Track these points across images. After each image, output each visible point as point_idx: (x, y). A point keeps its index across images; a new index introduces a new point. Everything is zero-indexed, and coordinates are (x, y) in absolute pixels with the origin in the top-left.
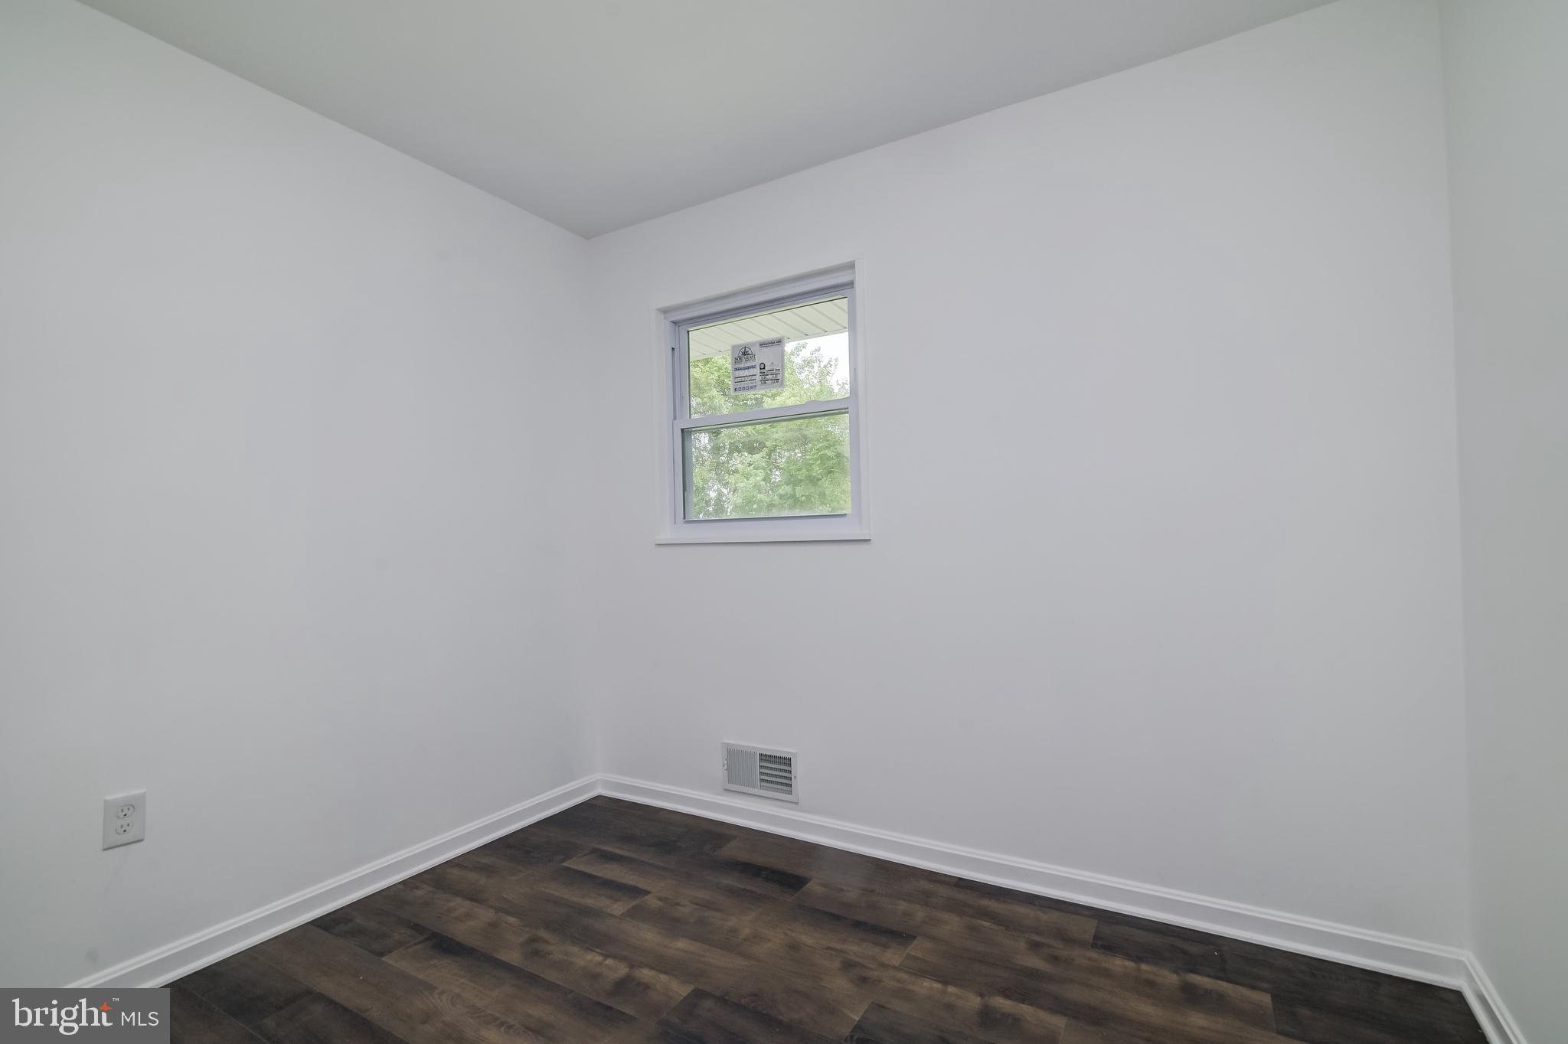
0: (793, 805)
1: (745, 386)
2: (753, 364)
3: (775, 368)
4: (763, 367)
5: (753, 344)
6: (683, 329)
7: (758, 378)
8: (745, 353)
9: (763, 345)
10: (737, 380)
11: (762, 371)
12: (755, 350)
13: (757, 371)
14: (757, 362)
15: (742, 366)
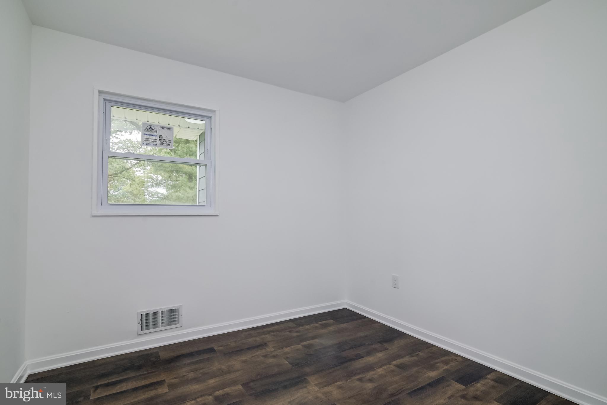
0: (181, 328)
1: (150, 143)
2: (156, 134)
3: (168, 139)
4: (161, 137)
5: (157, 126)
6: (108, 104)
7: (158, 141)
8: (150, 128)
9: (161, 127)
10: (145, 139)
11: (161, 139)
12: (157, 129)
13: (158, 138)
14: (158, 134)
15: (149, 133)
